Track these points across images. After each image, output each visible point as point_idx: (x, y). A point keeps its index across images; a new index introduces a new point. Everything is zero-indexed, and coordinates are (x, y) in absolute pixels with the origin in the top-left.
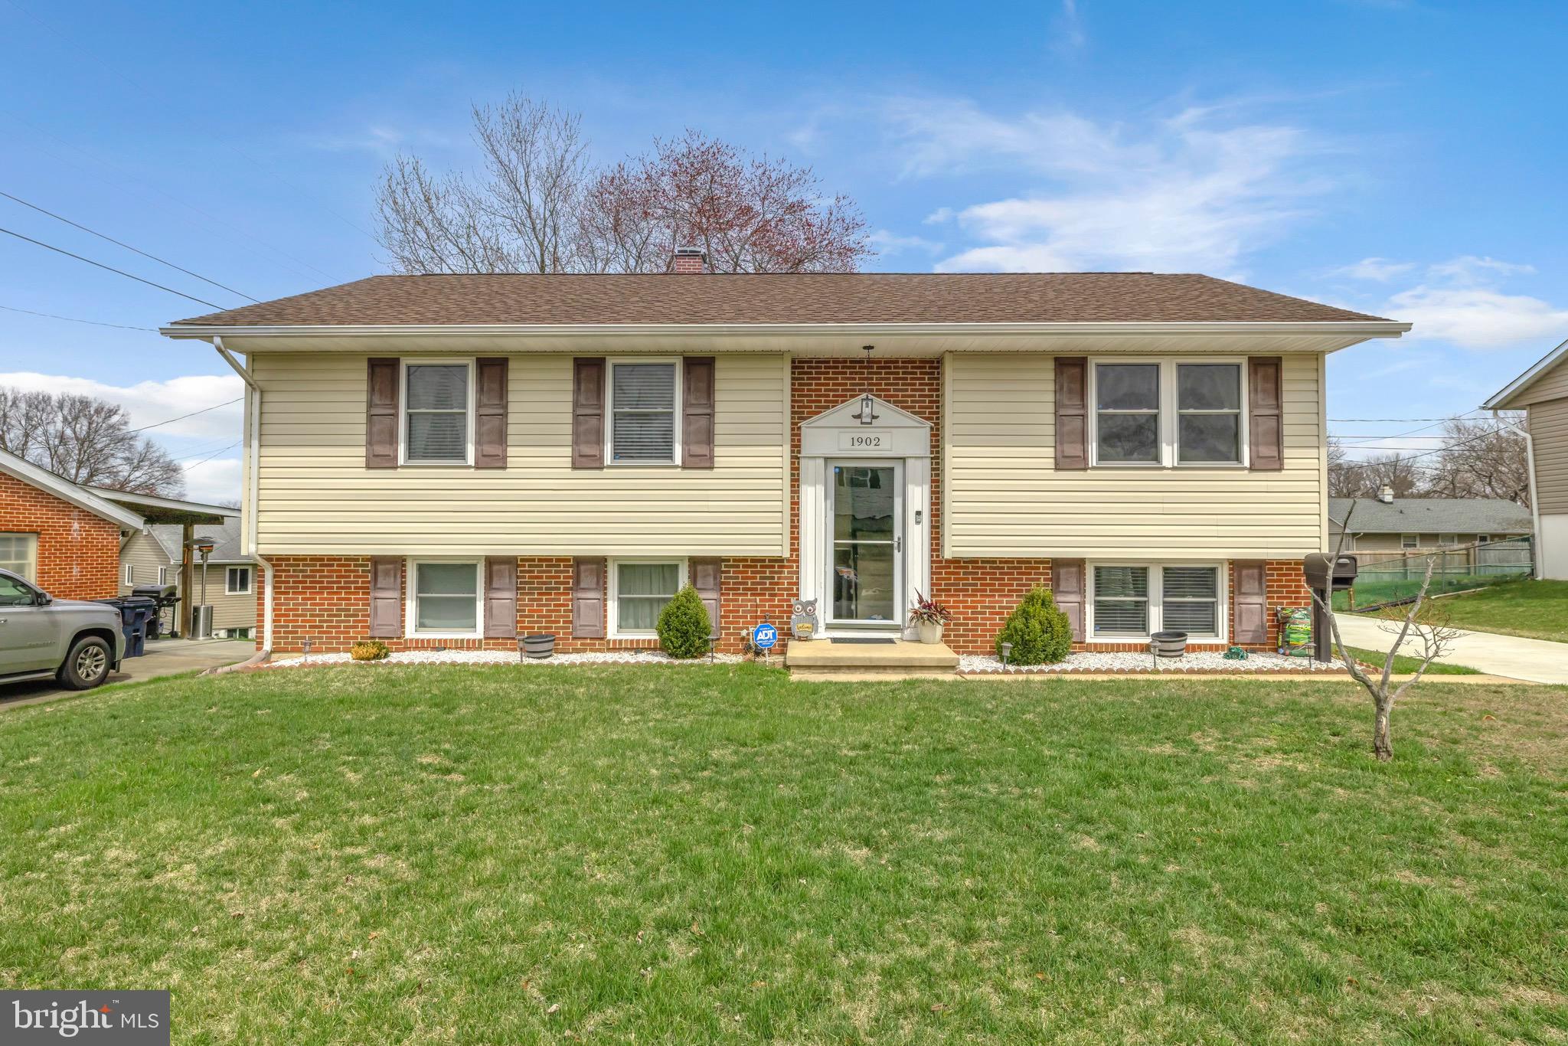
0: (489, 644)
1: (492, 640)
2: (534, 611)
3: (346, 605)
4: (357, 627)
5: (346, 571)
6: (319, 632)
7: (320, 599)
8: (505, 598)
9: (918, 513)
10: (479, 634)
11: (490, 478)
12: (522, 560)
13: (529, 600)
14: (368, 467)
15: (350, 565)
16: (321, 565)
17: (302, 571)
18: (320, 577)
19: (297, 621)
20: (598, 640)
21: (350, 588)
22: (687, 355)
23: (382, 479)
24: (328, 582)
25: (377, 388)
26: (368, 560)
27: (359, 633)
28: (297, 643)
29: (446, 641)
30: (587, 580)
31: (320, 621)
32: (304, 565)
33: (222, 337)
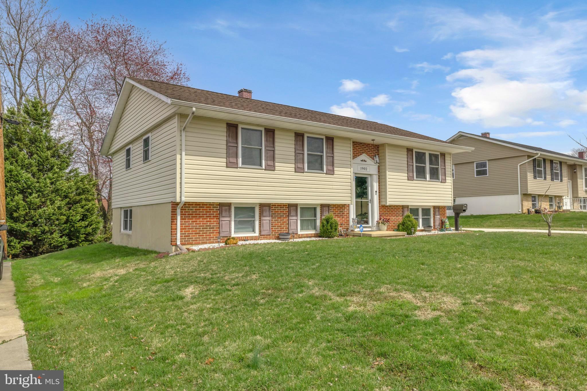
0: (261, 238)
1: (261, 236)
2: (276, 224)
3: (209, 224)
4: (214, 233)
5: (209, 210)
6: (199, 236)
7: (199, 221)
8: (267, 219)
9: (376, 192)
10: (257, 234)
11: (269, 174)
12: (272, 205)
13: (275, 220)
14: (227, 167)
15: (211, 207)
16: (199, 207)
17: (191, 210)
18: (199, 212)
19: (189, 231)
20: (295, 235)
21: (211, 217)
22: (327, 136)
23: (232, 172)
24: (202, 214)
25: (231, 135)
26: (218, 205)
27: (215, 235)
28: (190, 241)
29: (247, 237)
30: (293, 213)
31: (199, 231)
32: (192, 207)
33: (196, 108)
